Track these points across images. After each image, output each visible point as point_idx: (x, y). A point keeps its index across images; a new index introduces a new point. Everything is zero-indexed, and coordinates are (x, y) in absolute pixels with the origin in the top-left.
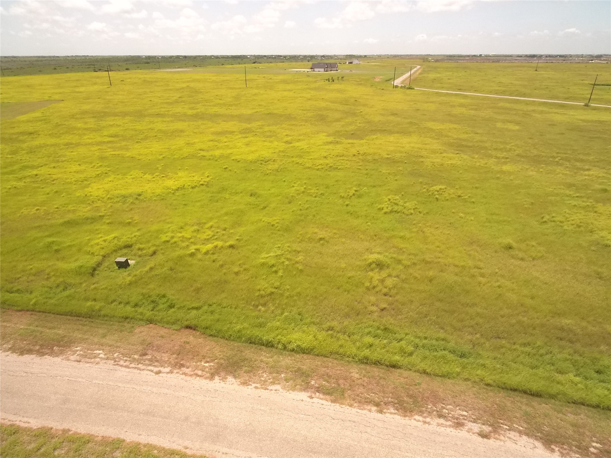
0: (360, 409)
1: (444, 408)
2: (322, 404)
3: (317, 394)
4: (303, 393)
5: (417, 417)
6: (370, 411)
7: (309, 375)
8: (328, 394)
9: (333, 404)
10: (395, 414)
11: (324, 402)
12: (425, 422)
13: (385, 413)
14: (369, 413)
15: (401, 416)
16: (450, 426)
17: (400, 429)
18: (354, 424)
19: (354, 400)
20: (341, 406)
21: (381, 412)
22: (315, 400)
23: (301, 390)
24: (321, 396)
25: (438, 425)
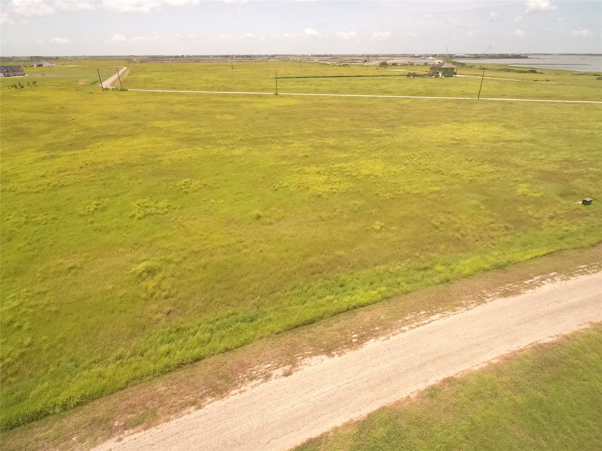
0: (178, 418)
1: (252, 371)
2: (135, 439)
3: (126, 432)
4: (109, 441)
5: (233, 392)
6: (189, 413)
7: (109, 419)
8: (139, 424)
9: (148, 431)
10: (213, 401)
11: (136, 435)
12: (241, 392)
13: (204, 406)
14: (189, 415)
15: (219, 400)
16: (262, 382)
17: (222, 411)
18: (177, 436)
19: (169, 413)
20: (157, 427)
21: (200, 408)
22: (126, 440)
23: (104, 440)
24: (131, 431)
25: (253, 387)
